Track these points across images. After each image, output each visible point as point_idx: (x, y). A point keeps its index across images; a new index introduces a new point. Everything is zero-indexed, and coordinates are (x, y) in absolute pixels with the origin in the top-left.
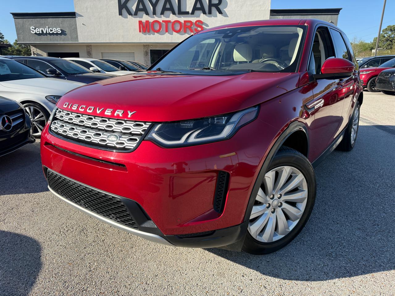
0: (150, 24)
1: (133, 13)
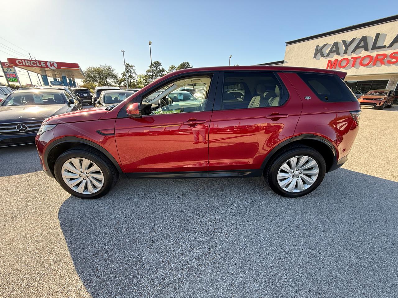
0: (338, 62)
1: (325, 55)
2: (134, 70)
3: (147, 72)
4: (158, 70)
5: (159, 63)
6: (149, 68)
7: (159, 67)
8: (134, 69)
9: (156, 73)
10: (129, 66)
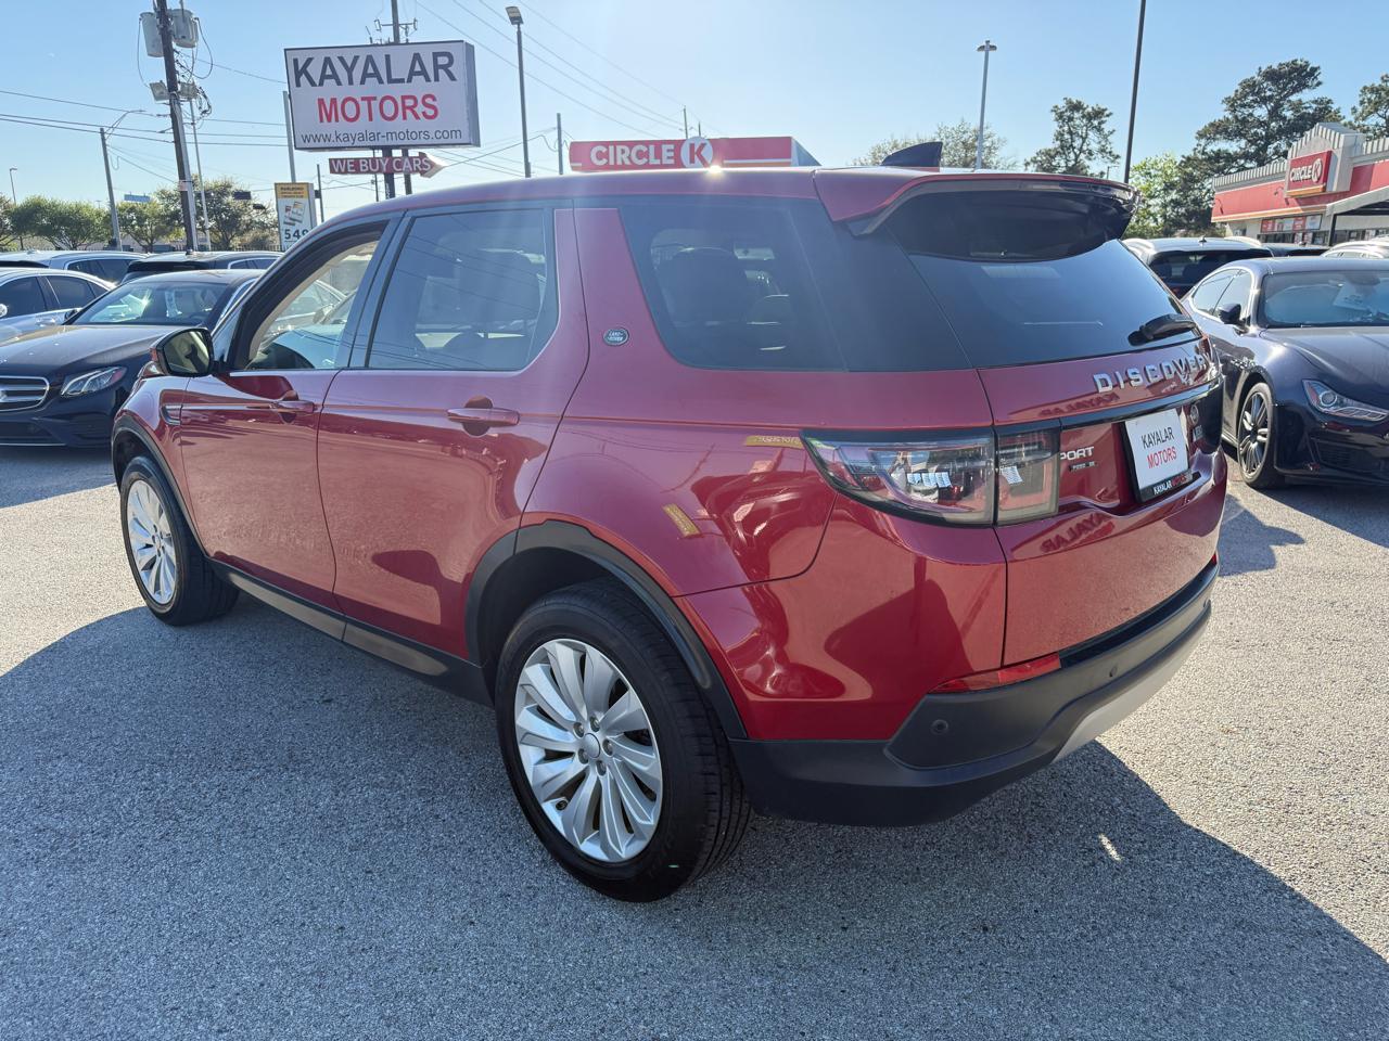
2: (1105, 137)
3: (1201, 135)
4: (1289, 114)
5: (1302, 68)
6: (1221, 113)
7: (1294, 98)
8: (1106, 128)
9: (1269, 138)
10: (1076, 115)
